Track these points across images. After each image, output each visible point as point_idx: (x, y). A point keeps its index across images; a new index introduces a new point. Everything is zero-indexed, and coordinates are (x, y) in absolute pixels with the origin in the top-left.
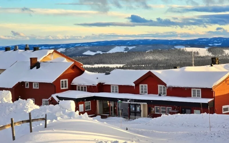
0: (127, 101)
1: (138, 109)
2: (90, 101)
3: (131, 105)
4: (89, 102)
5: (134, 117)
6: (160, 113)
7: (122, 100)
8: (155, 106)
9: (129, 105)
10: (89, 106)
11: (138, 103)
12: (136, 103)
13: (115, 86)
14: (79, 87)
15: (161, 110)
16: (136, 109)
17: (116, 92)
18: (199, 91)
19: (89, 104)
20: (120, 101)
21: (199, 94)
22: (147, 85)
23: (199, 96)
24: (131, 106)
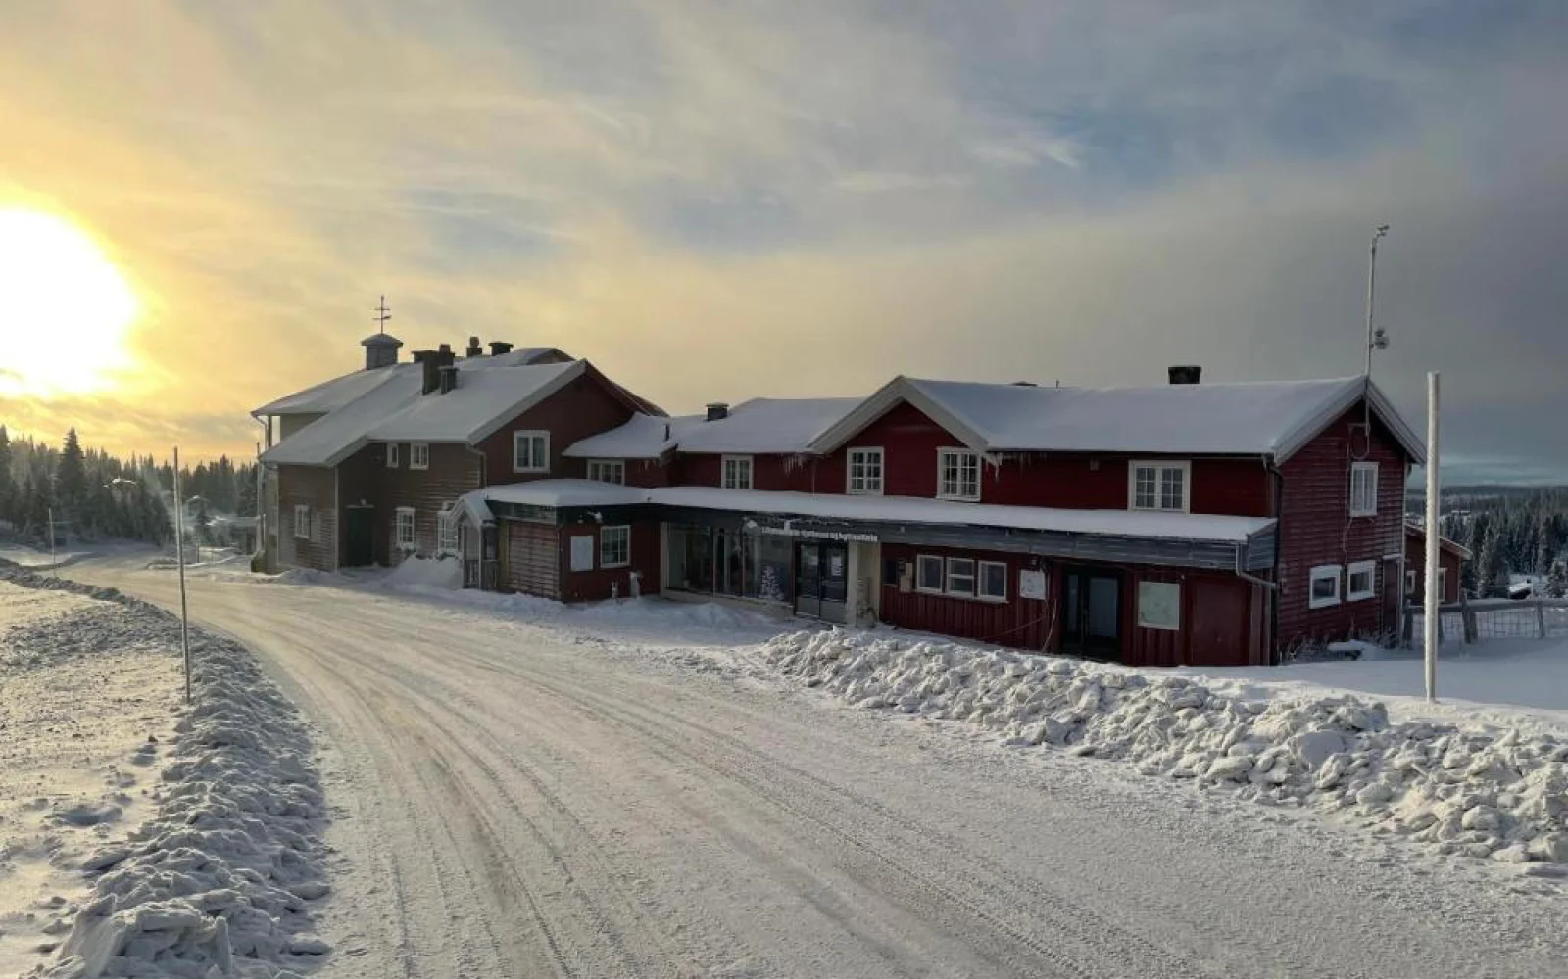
0: (782, 526)
1: (836, 562)
2: (628, 526)
3: (802, 547)
4: (626, 530)
5: (816, 602)
6: (944, 590)
7: (761, 518)
8: (919, 557)
9: (797, 545)
10: (624, 543)
11: (835, 536)
12: (825, 535)
13: (738, 459)
14: (596, 467)
15: (951, 575)
16: (823, 568)
17: (744, 485)
18: (1178, 474)
19: (625, 534)
20: (752, 524)
21: (1178, 489)
22: (880, 450)
23: (1177, 503)
24: (805, 553)
